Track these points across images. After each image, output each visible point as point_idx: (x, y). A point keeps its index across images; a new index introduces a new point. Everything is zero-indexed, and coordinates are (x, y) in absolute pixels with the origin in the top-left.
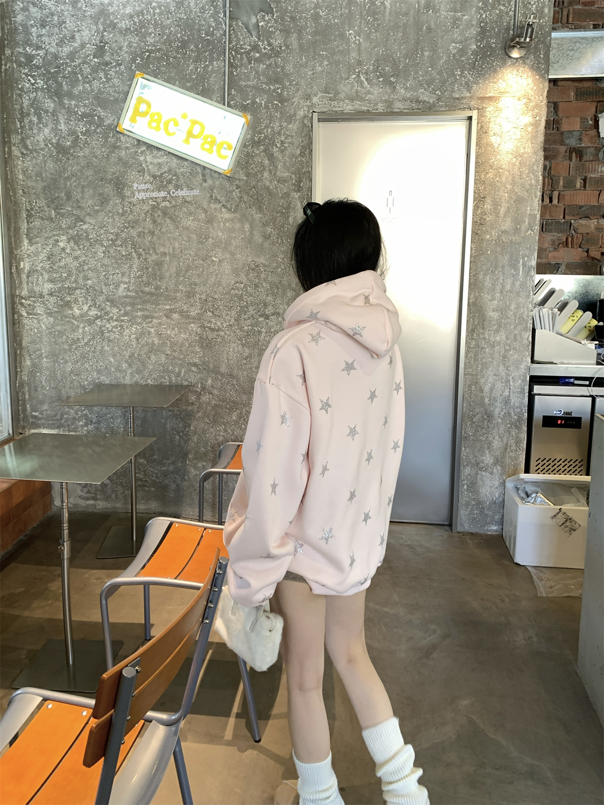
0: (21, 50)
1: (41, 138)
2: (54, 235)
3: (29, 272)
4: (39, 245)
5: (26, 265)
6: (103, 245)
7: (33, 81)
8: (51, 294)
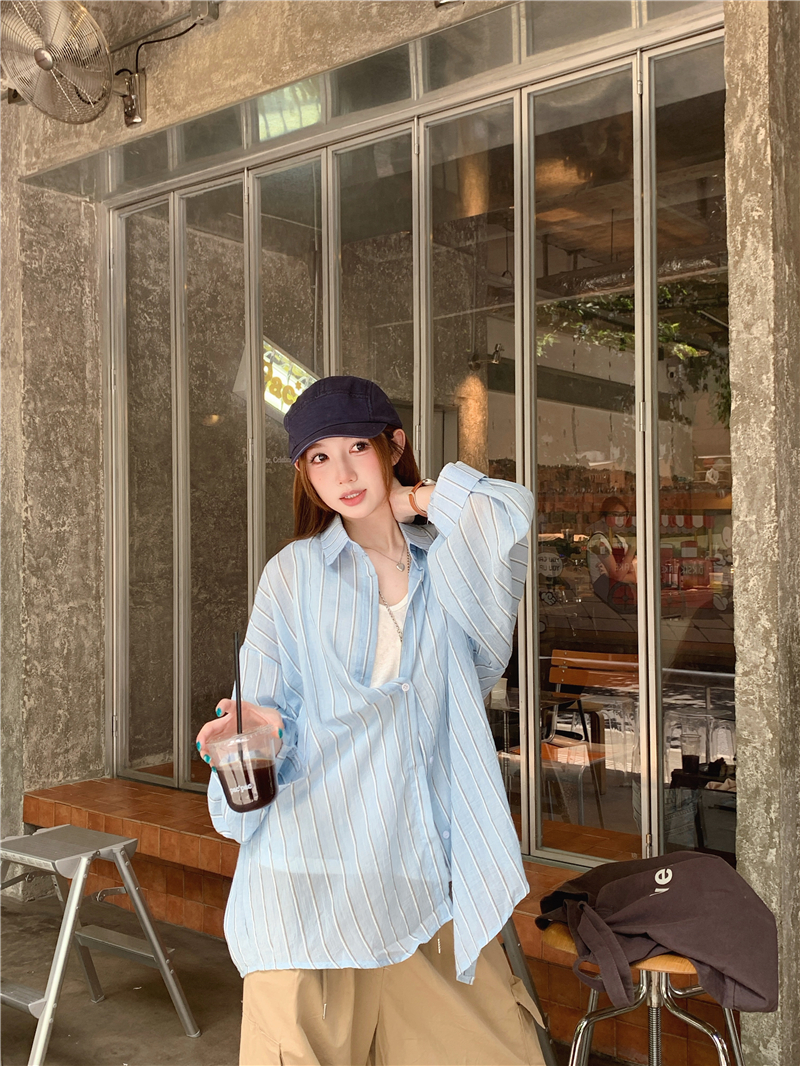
0: (137, 281)
1: (155, 386)
2: (166, 503)
4: (150, 515)
5: (138, 540)
6: (214, 516)
7: (149, 320)
8: (161, 577)
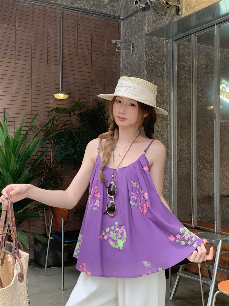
0: (181, 63)
1: (186, 97)
3: (180, 150)
4: (184, 139)
5: (180, 147)
7: (185, 76)
8: (187, 159)
